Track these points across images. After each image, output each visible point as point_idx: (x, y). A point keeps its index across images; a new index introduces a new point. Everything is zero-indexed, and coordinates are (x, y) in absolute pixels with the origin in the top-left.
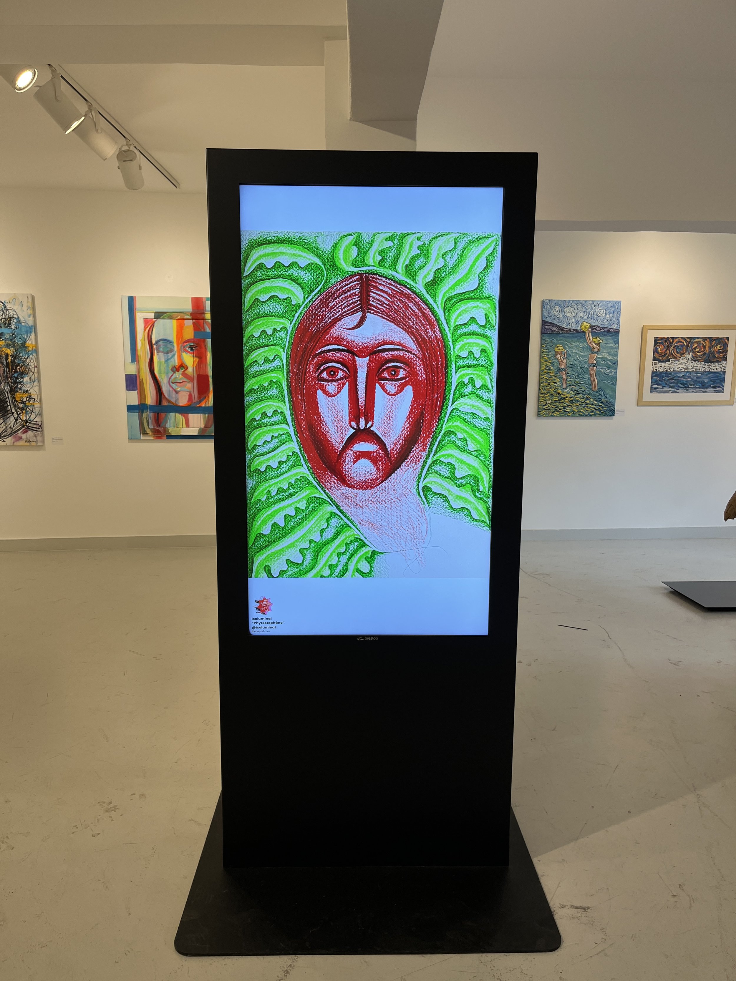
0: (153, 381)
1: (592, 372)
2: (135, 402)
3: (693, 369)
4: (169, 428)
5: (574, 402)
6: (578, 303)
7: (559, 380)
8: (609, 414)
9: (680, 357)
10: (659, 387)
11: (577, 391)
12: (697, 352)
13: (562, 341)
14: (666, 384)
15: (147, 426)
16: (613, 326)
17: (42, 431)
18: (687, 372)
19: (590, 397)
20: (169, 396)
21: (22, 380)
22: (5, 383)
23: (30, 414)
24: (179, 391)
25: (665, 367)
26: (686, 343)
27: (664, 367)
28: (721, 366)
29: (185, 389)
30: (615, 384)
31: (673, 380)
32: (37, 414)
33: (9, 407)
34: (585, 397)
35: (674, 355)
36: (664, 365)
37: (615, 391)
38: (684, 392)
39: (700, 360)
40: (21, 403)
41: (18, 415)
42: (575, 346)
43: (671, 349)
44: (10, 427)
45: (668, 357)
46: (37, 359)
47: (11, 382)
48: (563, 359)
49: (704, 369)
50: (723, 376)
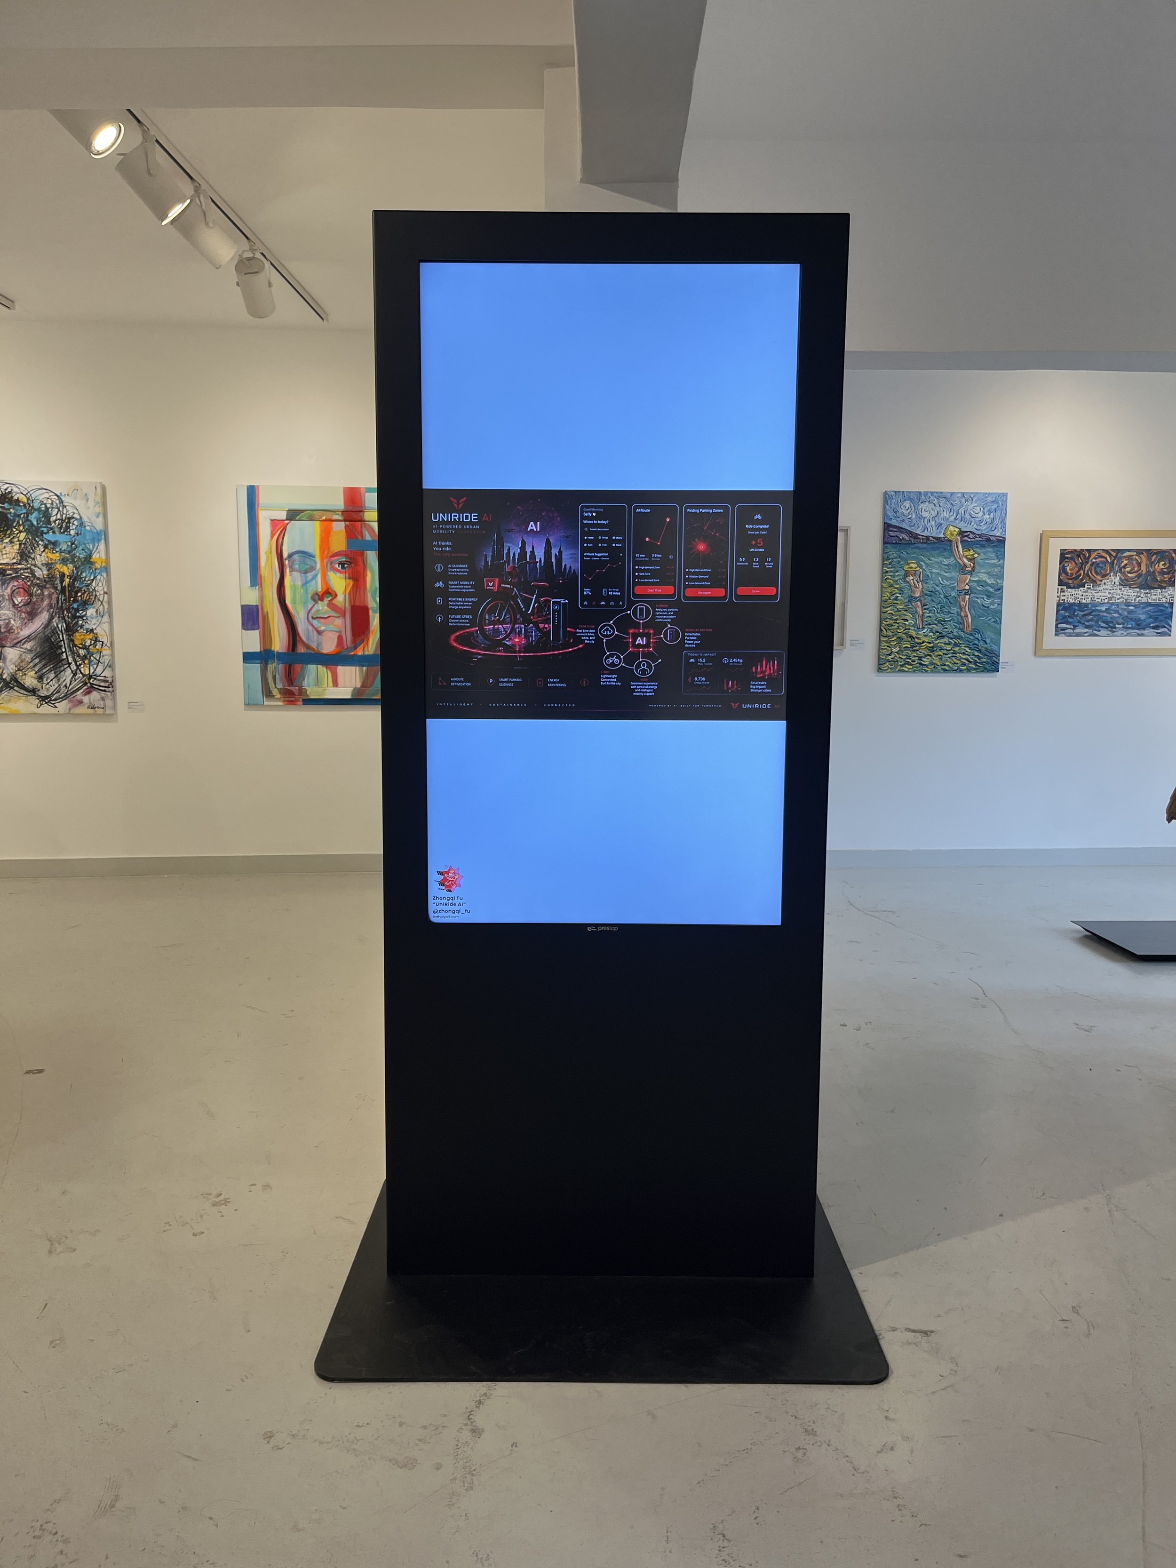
0: (283, 613)
1: (962, 603)
2: (256, 648)
3: (1122, 600)
4: (307, 688)
5: (934, 649)
6: (940, 496)
7: (912, 616)
8: (989, 668)
9: (1101, 581)
10: (1068, 626)
11: (940, 633)
12: (1129, 572)
13: (915, 555)
14: (1079, 622)
15: (273, 685)
16: (994, 532)
17: (113, 691)
18: (1112, 604)
19: (961, 642)
20: (308, 638)
21: (84, 613)
22: (59, 617)
23: (95, 666)
24: (324, 631)
25: (1078, 596)
26: (1110, 558)
27: (1076, 596)
28: (1166, 594)
29: (331, 627)
30: (999, 622)
31: (1092, 616)
32: (106, 665)
33: (64, 654)
34: (953, 642)
35: (1092, 577)
36: (1076, 593)
37: (999, 633)
38: (1108, 636)
39: (1132, 584)
40: (82, 648)
41: (78, 666)
42: (936, 562)
43: (1087, 569)
44: (66, 686)
45: (1082, 580)
46: (108, 580)
47: (68, 617)
48: (918, 582)
49: (1140, 598)
50: (1169, 610)
